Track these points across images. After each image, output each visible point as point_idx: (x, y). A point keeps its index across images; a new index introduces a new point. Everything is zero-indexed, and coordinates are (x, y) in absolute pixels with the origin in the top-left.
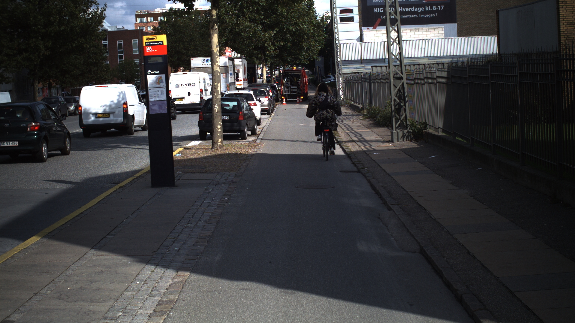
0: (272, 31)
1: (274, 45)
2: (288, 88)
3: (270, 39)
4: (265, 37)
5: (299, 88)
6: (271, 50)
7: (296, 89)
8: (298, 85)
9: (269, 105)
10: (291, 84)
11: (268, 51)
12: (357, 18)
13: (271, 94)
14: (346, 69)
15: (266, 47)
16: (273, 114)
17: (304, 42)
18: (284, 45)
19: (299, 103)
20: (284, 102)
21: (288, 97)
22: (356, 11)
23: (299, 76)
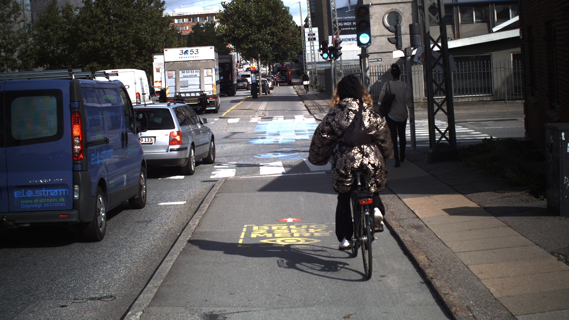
1: (272, 54)
2: (280, 77)
5: (286, 77)
6: (271, 57)
7: (284, 78)
8: (285, 75)
9: (272, 85)
11: (269, 57)
12: (317, 38)
13: (272, 80)
15: (268, 55)
16: (274, 90)
17: (289, 52)
18: (278, 54)
19: (287, 85)
20: (278, 85)
21: (280, 82)
22: (317, 35)
23: (286, 71)
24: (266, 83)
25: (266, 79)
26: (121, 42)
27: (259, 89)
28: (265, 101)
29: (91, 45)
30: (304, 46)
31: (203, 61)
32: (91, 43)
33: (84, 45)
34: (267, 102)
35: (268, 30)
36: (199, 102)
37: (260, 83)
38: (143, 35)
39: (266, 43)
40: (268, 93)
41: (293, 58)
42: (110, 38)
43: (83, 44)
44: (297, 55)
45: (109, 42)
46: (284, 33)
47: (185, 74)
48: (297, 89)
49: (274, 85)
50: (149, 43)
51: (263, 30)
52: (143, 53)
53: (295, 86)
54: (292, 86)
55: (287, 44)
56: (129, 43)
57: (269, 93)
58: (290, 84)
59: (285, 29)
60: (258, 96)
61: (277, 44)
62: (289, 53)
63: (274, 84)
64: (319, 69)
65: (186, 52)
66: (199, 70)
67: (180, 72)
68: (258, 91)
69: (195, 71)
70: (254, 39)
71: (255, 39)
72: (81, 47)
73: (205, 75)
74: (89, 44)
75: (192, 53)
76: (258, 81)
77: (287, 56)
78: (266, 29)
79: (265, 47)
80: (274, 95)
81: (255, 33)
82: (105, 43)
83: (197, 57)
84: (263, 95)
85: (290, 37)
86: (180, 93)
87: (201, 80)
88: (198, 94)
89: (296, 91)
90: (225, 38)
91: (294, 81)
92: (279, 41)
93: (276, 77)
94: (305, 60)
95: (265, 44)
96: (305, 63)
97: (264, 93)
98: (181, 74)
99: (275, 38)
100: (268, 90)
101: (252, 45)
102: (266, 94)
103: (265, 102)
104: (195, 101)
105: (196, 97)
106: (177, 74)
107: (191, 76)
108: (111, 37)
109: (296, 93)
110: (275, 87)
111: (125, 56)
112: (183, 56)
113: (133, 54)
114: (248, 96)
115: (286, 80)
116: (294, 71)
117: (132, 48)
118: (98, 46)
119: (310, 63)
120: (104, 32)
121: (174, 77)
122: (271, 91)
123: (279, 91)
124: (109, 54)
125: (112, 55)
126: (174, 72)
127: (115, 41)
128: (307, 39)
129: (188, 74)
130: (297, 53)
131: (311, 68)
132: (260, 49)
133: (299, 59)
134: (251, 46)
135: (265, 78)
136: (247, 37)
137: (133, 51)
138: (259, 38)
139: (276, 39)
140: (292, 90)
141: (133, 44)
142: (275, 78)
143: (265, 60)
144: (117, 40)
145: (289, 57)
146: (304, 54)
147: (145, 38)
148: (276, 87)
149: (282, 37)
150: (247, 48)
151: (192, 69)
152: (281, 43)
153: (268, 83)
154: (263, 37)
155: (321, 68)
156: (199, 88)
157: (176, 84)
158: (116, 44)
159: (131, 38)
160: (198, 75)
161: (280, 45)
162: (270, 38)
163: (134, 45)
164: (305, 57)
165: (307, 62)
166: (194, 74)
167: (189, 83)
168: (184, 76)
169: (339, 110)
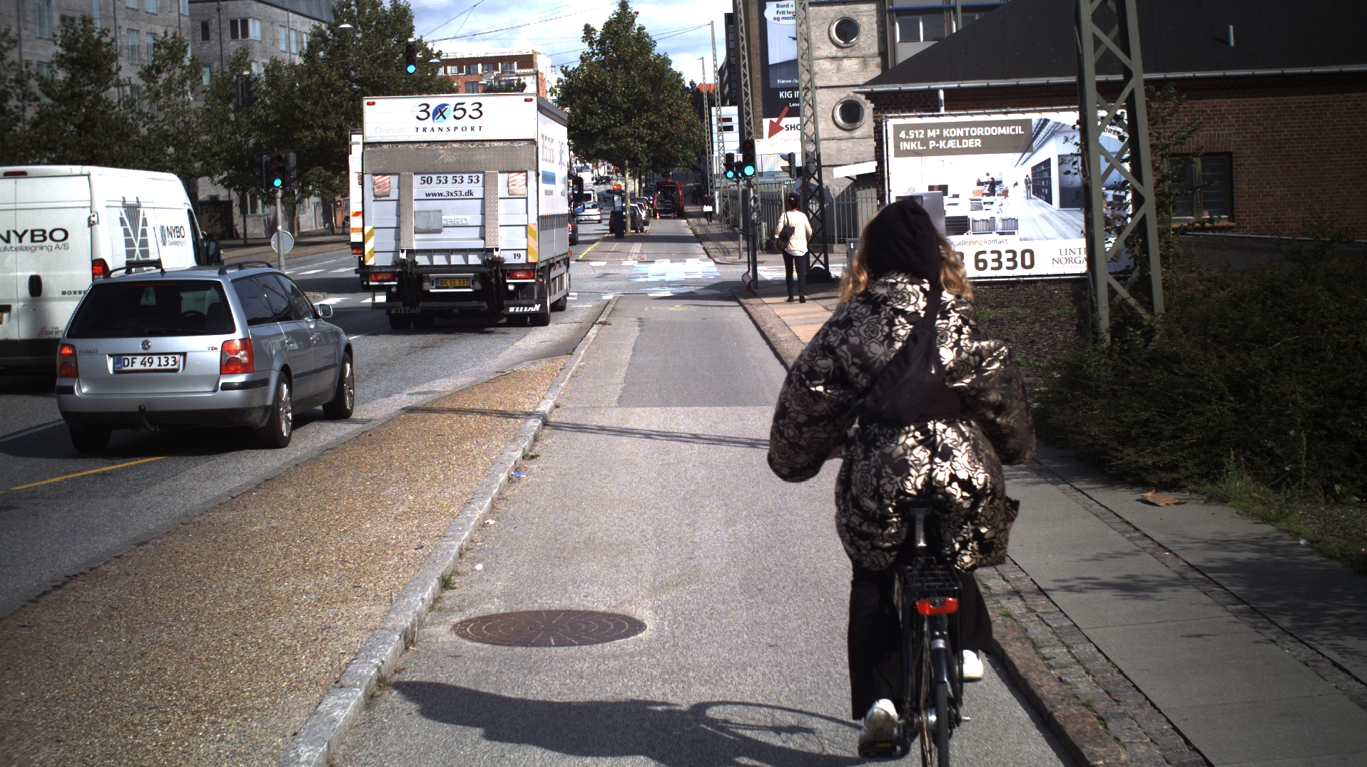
31: (496, 144)
36: (478, 286)
47: (434, 188)
65: (440, 111)
66: (481, 176)
67: (417, 179)
69: (466, 176)
73: (502, 191)
75: (459, 114)
83: (477, 129)
86: (411, 252)
87: (487, 209)
88: (474, 260)
98: (418, 188)
104: (463, 282)
105: (467, 268)
106: (405, 187)
107: (452, 196)
112: (429, 123)
121: (394, 195)
126: (394, 180)
129: (442, 188)
151: (457, 170)
156: (477, 236)
157: (399, 221)
160: (478, 191)
166: (465, 187)
167: (447, 218)
168: (428, 195)
169: (864, 311)
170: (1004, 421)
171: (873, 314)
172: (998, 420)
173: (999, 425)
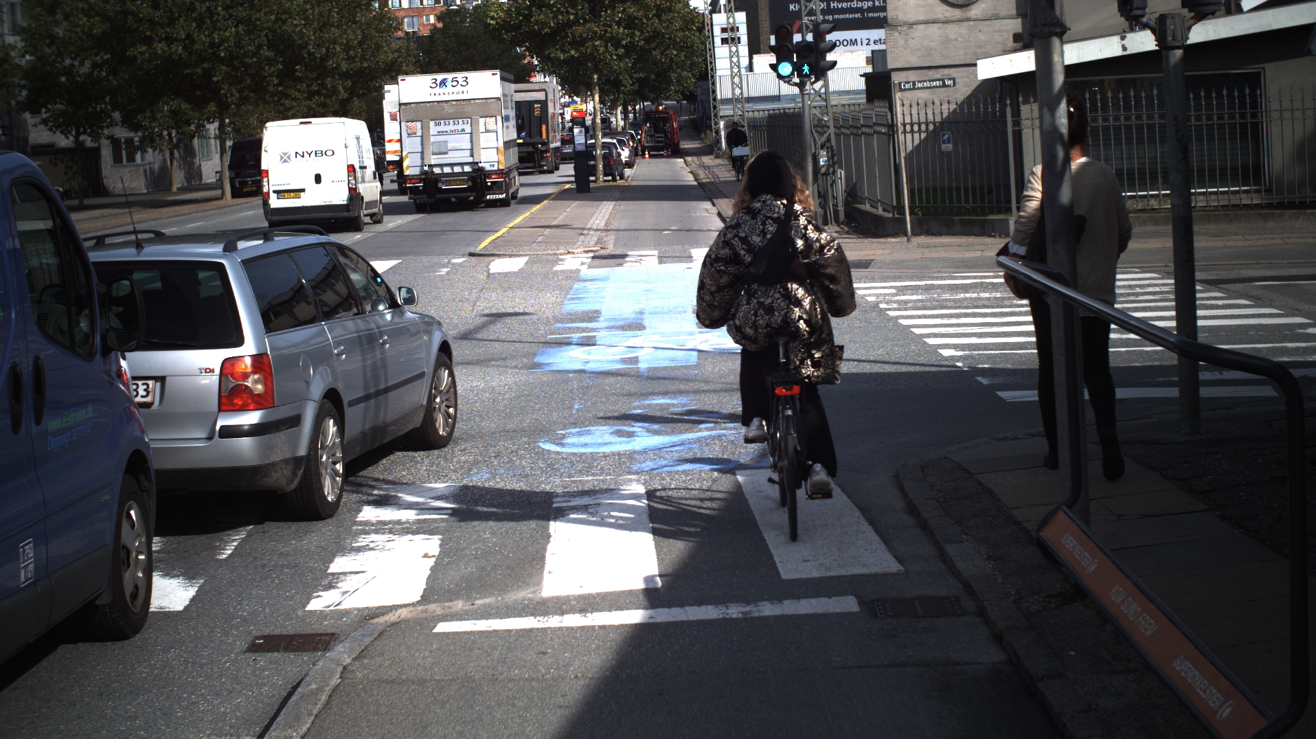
0: (629, 59)
1: (631, 78)
2: (651, 136)
3: (626, 70)
4: (620, 67)
5: (666, 136)
6: (628, 84)
7: (662, 137)
8: (665, 132)
9: (630, 156)
10: (656, 131)
11: (623, 85)
12: (744, 39)
14: (725, 111)
15: (621, 81)
16: (635, 167)
17: (673, 72)
18: (645, 78)
19: (668, 157)
20: (647, 156)
21: (651, 149)
22: (743, 30)
23: (666, 120)
24: (614, 151)
25: (615, 141)
26: (238, 45)
27: (595, 167)
28: (608, 200)
29: (160, 52)
30: (711, 56)
31: (477, 101)
32: (160, 47)
33: (142, 54)
34: (614, 203)
35: (619, 12)
36: (470, 184)
37: (598, 152)
38: (296, 26)
39: (612, 45)
40: (618, 178)
41: (684, 87)
42: (209, 36)
43: (140, 50)
44: (693, 80)
45: (207, 44)
46: (660, 20)
47: (442, 128)
48: (693, 165)
49: (636, 155)
50: (310, 47)
51: (606, 12)
52: (297, 74)
53: (689, 159)
54: (682, 157)
55: (668, 47)
56: (260, 47)
57: (622, 177)
58: (677, 152)
59: (663, 10)
60: (592, 185)
61: (642, 49)
62: (673, 75)
63: (635, 153)
64: (751, 113)
65: (443, 83)
66: (469, 120)
67: (432, 123)
68: (593, 171)
69: (460, 121)
70: (581, 36)
71: (585, 35)
72: (135, 58)
73: (482, 128)
74: (155, 49)
75: (455, 83)
76: (593, 146)
77: (669, 82)
78: (614, 8)
79: (611, 56)
80: (634, 183)
81: (585, 20)
82: (197, 46)
83: (465, 92)
84: (605, 181)
85: (676, 31)
86: (431, 166)
87: (474, 139)
88: (467, 169)
89: (691, 172)
90: (506, 33)
91: (686, 145)
92: (647, 41)
93: (641, 135)
94: (714, 91)
95: (611, 48)
96: (715, 99)
97: (610, 178)
98: (433, 128)
99: (638, 33)
100: (620, 168)
101: (577, 50)
102: (614, 180)
103: (609, 202)
104: (462, 182)
105: (463, 174)
106: (425, 128)
107: (452, 132)
108: (213, 33)
109: (691, 178)
110: (639, 160)
111: (249, 81)
112: (438, 90)
113: (270, 75)
114: (567, 186)
115: (666, 144)
116: (685, 120)
117: (268, 59)
118: (180, 55)
119: (726, 101)
120: (195, 20)
121: (419, 133)
122: (628, 172)
123: (648, 170)
124: (208, 74)
125: (215, 79)
126: (419, 124)
127: (222, 41)
128: (718, 41)
129: (447, 128)
130: (693, 74)
131: (730, 112)
132: (598, 63)
133: (699, 92)
134: (573, 52)
135: (612, 138)
136: (565, 32)
137: (270, 69)
138: (596, 33)
139: (641, 36)
140: (680, 170)
141: (269, 48)
142: (639, 137)
143: (612, 93)
144: (227, 40)
145: (673, 85)
146: (712, 77)
147: (302, 36)
148: (642, 160)
149: (655, 31)
150: (564, 60)
151: (455, 117)
152: (653, 45)
153: (619, 150)
154: (606, 31)
155: (756, 113)
156: (469, 155)
157: (423, 148)
158: (225, 48)
159: (266, 35)
160: (468, 129)
161: (649, 51)
162: (623, 34)
163: (273, 51)
164: (714, 84)
165: (719, 97)
166: (460, 127)
167: (450, 145)
168: (439, 132)
169: (747, 218)
170: (835, 288)
171: (752, 219)
172: (831, 286)
173: (832, 290)
